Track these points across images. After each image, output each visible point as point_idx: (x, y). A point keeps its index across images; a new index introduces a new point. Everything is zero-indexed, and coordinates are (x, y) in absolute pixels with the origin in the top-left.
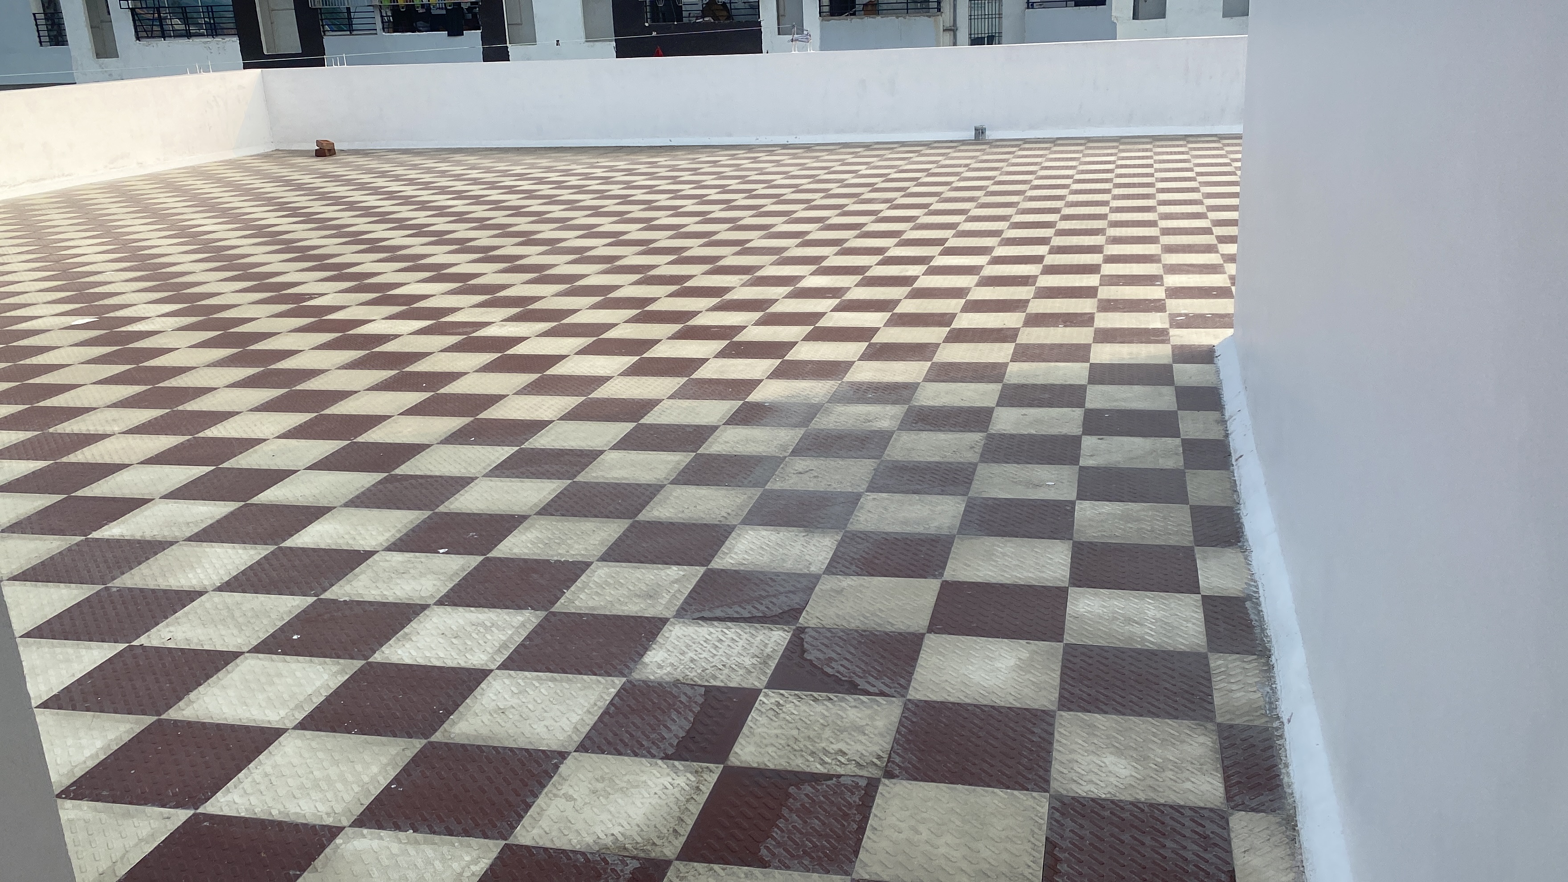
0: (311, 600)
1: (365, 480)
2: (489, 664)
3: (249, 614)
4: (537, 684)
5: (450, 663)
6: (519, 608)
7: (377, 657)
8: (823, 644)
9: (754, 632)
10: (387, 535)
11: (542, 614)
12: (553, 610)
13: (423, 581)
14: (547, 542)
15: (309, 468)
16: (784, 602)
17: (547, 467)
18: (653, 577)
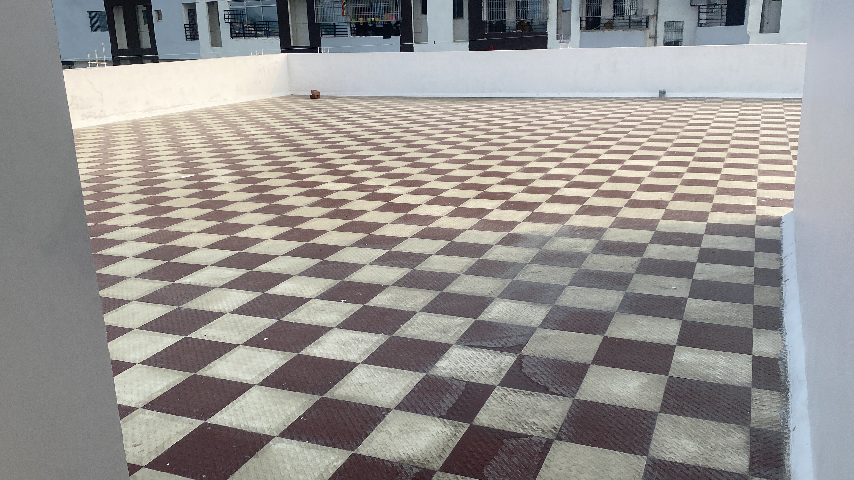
0: (276, 321)
1: (310, 262)
2: (358, 360)
3: (245, 326)
4: (380, 372)
5: (339, 358)
6: (377, 332)
7: (304, 352)
8: (532, 365)
9: (496, 356)
10: (318, 291)
11: (388, 337)
12: (393, 335)
13: (332, 315)
14: (395, 299)
15: (285, 255)
16: (514, 341)
17: (401, 261)
18: (447, 322)
